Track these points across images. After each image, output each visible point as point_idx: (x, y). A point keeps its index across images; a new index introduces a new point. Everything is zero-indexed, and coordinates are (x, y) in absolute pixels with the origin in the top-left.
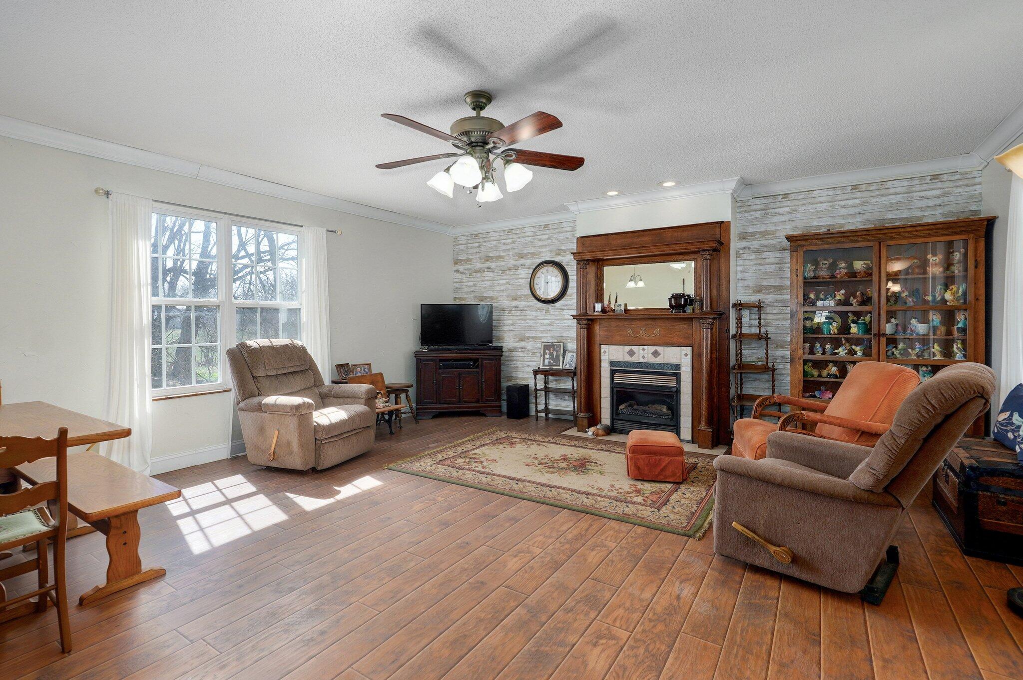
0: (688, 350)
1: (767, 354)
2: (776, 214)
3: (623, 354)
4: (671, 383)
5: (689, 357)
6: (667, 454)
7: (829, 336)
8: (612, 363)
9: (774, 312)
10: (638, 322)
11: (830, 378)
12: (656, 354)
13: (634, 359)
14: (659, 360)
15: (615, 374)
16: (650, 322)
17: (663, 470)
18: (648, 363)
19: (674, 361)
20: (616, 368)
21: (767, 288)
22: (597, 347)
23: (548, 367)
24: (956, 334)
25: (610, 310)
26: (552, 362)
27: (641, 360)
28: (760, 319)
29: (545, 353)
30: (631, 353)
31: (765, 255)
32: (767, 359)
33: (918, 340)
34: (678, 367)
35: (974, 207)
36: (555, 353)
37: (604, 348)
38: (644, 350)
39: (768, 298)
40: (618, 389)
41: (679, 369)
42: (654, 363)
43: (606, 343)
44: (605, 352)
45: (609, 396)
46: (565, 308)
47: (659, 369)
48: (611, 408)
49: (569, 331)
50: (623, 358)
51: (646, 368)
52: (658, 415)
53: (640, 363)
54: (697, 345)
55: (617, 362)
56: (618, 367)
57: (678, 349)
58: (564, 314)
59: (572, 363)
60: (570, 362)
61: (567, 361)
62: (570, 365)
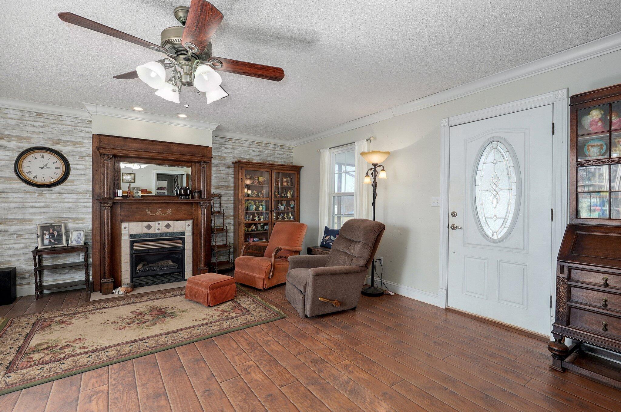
0: (190, 222)
1: (224, 222)
2: (226, 148)
3: (142, 228)
4: (179, 244)
5: (191, 227)
6: (227, 285)
7: (253, 212)
8: (131, 236)
9: (225, 200)
10: (155, 205)
11: (253, 231)
12: (168, 226)
13: (151, 231)
14: (171, 230)
15: (134, 243)
16: (164, 205)
17: (227, 295)
18: (162, 233)
19: (181, 230)
20: (134, 239)
21: (222, 186)
22: (118, 224)
23: (50, 247)
24: (290, 210)
25: (131, 196)
26: (53, 241)
27: (157, 231)
28: (220, 203)
29: (43, 234)
30: (149, 227)
31: (221, 169)
32: (224, 225)
33: (281, 212)
34: (183, 233)
35: (291, 161)
36: (56, 233)
37: (124, 225)
38: (159, 224)
39: (223, 192)
40: (136, 255)
41: (184, 235)
42: (167, 233)
43: (127, 221)
44: (125, 228)
45: (129, 261)
46: (65, 192)
47: (170, 236)
48: (131, 270)
49: (70, 212)
50: (142, 231)
51: (160, 237)
52: (169, 267)
53: (156, 234)
54: (195, 219)
55: (136, 234)
56: (137, 238)
57: (184, 222)
58: (63, 197)
59: (79, 240)
60: (76, 240)
61: (73, 239)
62: (78, 242)
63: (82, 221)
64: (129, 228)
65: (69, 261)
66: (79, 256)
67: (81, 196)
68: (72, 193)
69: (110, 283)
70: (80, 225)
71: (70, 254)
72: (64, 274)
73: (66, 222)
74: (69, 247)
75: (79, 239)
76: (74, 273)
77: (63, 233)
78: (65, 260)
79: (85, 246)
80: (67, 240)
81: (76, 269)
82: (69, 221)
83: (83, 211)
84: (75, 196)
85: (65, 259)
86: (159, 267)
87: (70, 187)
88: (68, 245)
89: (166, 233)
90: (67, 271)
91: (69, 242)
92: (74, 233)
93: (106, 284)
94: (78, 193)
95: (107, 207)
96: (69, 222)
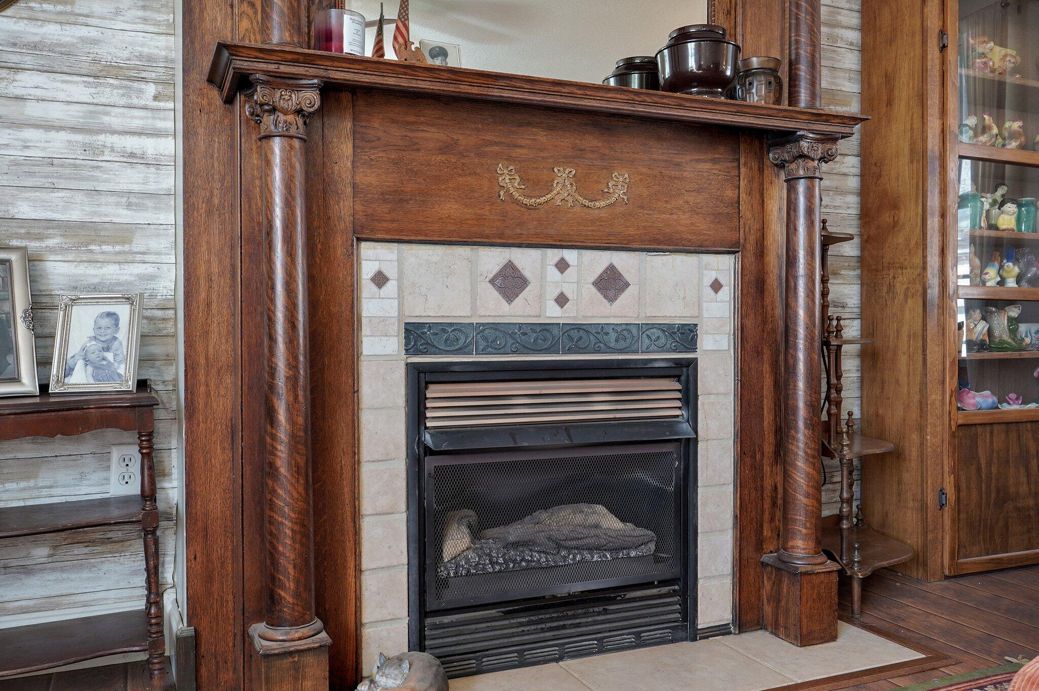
0: (725, 268)
3: (474, 286)
4: (665, 404)
5: (728, 295)
8: (415, 336)
12: (610, 285)
13: (522, 310)
14: (623, 310)
15: (427, 387)
16: (593, 140)
18: (578, 327)
19: (676, 311)
22: (340, 250)
27: (553, 313)
30: (511, 283)
34: (688, 336)
37: (371, 257)
38: (563, 267)
41: (694, 345)
42: (602, 326)
43: (388, 231)
44: (380, 279)
45: (403, 506)
46: (28, 61)
47: (621, 351)
48: (415, 562)
49: (54, 189)
50: (474, 308)
51: (570, 351)
52: (611, 550)
53: (545, 328)
54: (750, 247)
55: (442, 328)
56: (447, 352)
57: (691, 260)
58: (19, 92)
59: (110, 356)
60: (92, 357)
61: (74, 349)
62: (100, 369)
63: (118, 248)
64: (400, 279)
65: (54, 491)
66: (104, 460)
67: (110, 93)
68: (65, 69)
69: (309, 659)
70: (111, 272)
71: (60, 446)
72: (27, 570)
73: (33, 245)
74: (52, 400)
75: (108, 349)
76: (80, 568)
77: (19, 313)
78: (32, 483)
79: (143, 395)
80: (43, 363)
81: (92, 543)
82: (51, 242)
83: (123, 186)
84: (79, 90)
85: (28, 478)
86: (559, 547)
87: (52, 32)
88: (44, 388)
89: (602, 329)
90: (40, 553)
91: (54, 371)
92: (76, 310)
93: (286, 662)
94: (95, 69)
95: (285, 113)
96: (52, 250)
